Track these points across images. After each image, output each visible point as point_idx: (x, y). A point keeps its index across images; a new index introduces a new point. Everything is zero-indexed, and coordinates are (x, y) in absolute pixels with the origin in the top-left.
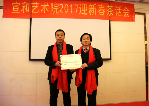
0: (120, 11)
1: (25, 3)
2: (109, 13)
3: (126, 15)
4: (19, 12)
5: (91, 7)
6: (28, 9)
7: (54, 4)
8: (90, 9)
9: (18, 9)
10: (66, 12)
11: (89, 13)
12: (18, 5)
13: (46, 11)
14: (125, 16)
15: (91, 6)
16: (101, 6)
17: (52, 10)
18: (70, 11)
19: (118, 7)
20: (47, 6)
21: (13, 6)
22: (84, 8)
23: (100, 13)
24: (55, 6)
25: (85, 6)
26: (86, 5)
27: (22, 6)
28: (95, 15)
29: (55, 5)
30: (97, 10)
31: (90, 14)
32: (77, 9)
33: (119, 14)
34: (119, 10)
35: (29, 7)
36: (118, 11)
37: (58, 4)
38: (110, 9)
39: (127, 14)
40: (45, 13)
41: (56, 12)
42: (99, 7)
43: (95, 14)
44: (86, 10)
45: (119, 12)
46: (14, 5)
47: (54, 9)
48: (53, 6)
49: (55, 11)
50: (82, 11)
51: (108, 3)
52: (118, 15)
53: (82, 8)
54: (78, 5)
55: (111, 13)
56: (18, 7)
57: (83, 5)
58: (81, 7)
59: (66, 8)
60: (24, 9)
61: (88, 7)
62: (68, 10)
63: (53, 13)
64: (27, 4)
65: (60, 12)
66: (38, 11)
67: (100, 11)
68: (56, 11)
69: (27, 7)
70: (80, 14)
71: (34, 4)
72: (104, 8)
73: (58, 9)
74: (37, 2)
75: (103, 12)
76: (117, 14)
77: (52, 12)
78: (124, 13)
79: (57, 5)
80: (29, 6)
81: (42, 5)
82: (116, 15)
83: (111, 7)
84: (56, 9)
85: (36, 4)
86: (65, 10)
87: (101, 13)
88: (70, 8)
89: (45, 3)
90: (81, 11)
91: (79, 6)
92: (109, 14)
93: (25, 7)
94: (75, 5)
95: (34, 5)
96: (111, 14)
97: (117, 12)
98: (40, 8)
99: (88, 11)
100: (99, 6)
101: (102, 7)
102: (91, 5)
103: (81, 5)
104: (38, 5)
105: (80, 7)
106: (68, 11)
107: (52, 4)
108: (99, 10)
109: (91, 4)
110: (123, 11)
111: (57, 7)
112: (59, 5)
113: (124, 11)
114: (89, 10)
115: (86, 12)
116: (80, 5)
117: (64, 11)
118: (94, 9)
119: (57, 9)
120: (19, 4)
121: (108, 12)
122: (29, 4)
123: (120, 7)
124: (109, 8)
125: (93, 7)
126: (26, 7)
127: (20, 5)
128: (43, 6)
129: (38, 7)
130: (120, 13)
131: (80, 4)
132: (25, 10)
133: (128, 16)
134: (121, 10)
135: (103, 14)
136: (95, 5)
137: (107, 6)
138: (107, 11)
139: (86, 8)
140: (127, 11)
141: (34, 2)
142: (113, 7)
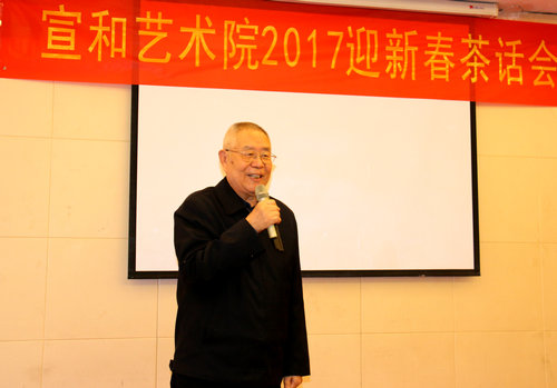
0: (517, 58)
1: (106, 13)
2: (469, 71)
3: (544, 78)
4: (77, 57)
5: (395, 45)
6: (118, 45)
7: (239, 27)
8: (391, 53)
9: (71, 39)
10: (292, 64)
11: (388, 70)
12: (71, 23)
13: (203, 55)
14: (537, 82)
15: (395, 40)
16: (439, 38)
17: (232, 55)
18: (306, 58)
19: (508, 44)
20: (204, 34)
21: (48, 24)
22: (369, 46)
23: (433, 69)
24: (241, 37)
25: (372, 36)
26: (375, 33)
27: (92, 28)
28: (413, 78)
29: (244, 32)
30: (421, 58)
31: (393, 76)
32: (337, 49)
33: (512, 76)
34: (514, 55)
35: (124, 34)
36: (507, 61)
37: (256, 28)
38: (475, 54)
39: (546, 72)
40: (197, 63)
41: (245, 62)
42: (430, 45)
43: (413, 74)
44: (376, 55)
45: (513, 66)
46: (52, 21)
47: (239, 50)
48: (236, 36)
49: (242, 58)
50: (359, 60)
51: (467, 27)
52: (510, 80)
53: (359, 48)
54: (340, 34)
55: (479, 69)
56: (73, 32)
57: (363, 34)
58: (354, 41)
59: (292, 48)
60: (103, 41)
61: (384, 41)
62: (298, 53)
63: (236, 67)
64: (114, 20)
65: (265, 62)
66: (169, 55)
67: (432, 61)
68: (250, 57)
69: (113, 33)
70: (348, 72)
71: (148, 20)
72: (449, 46)
73: (255, 47)
74: (160, 14)
75: (444, 65)
76: (506, 78)
77: (232, 62)
78: (534, 68)
79: (250, 32)
80: (124, 28)
81: (183, 30)
82: (501, 79)
83: (481, 42)
84: (246, 50)
85: (156, 24)
86: (286, 54)
87: (436, 72)
88: (306, 46)
89: (198, 17)
90: (352, 60)
91: (346, 39)
92: (472, 75)
93: (104, 33)
94: (330, 33)
95: (148, 27)
96: (479, 75)
97: (504, 67)
98: (176, 41)
99: (382, 63)
100: (429, 38)
101: (442, 42)
102: (394, 35)
103: (355, 33)
104: (165, 28)
105: (348, 45)
106: (301, 58)
107: (229, 26)
108: (431, 55)
109: (394, 30)
110: (531, 59)
111: (252, 38)
112: (260, 31)
113: (536, 63)
114: (388, 57)
115: (374, 67)
116: (351, 35)
117: (281, 59)
118: (410, 52)
119: (249, 47)
120: (78, 15)
121: (469, 64)
122: (124, 20)
123: (519, 42)
124: (470, 50)
125: (402, 45)
126: (108, 34)
127: (79, 21)
128: (191, 33)
129: (165, 35)
130: (517, 71)
131: (350, 28)
132: (106, 50)
133: (551, 82)
134: (521, 55)
135: (446, 77)
136: (415, 33)
137: (464, 41)
138: (463, 60)
139: (376, 46)
140: (549, 60)
141: (148, 13)
142: (487, 43)
